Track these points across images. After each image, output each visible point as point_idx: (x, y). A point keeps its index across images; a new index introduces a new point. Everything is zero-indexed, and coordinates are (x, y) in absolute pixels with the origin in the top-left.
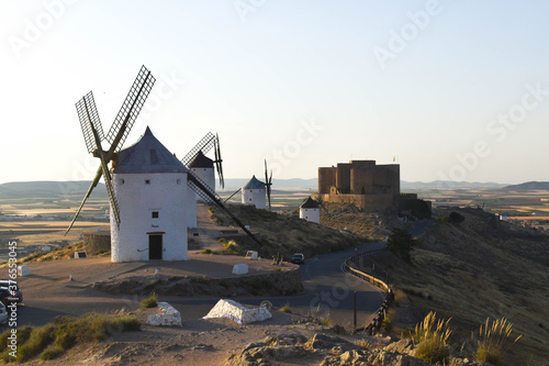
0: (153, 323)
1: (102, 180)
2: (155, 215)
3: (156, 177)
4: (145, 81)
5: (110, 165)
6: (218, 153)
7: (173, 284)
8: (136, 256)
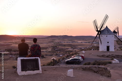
0: (114, 62)
1: (98, 36)
2: (108, 43)
3: (108, 36)
4: (107, 17)
5: (99, 33)
6: (118, 30)
7: (112, 56)
8: (104, 50)
